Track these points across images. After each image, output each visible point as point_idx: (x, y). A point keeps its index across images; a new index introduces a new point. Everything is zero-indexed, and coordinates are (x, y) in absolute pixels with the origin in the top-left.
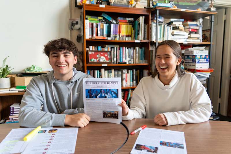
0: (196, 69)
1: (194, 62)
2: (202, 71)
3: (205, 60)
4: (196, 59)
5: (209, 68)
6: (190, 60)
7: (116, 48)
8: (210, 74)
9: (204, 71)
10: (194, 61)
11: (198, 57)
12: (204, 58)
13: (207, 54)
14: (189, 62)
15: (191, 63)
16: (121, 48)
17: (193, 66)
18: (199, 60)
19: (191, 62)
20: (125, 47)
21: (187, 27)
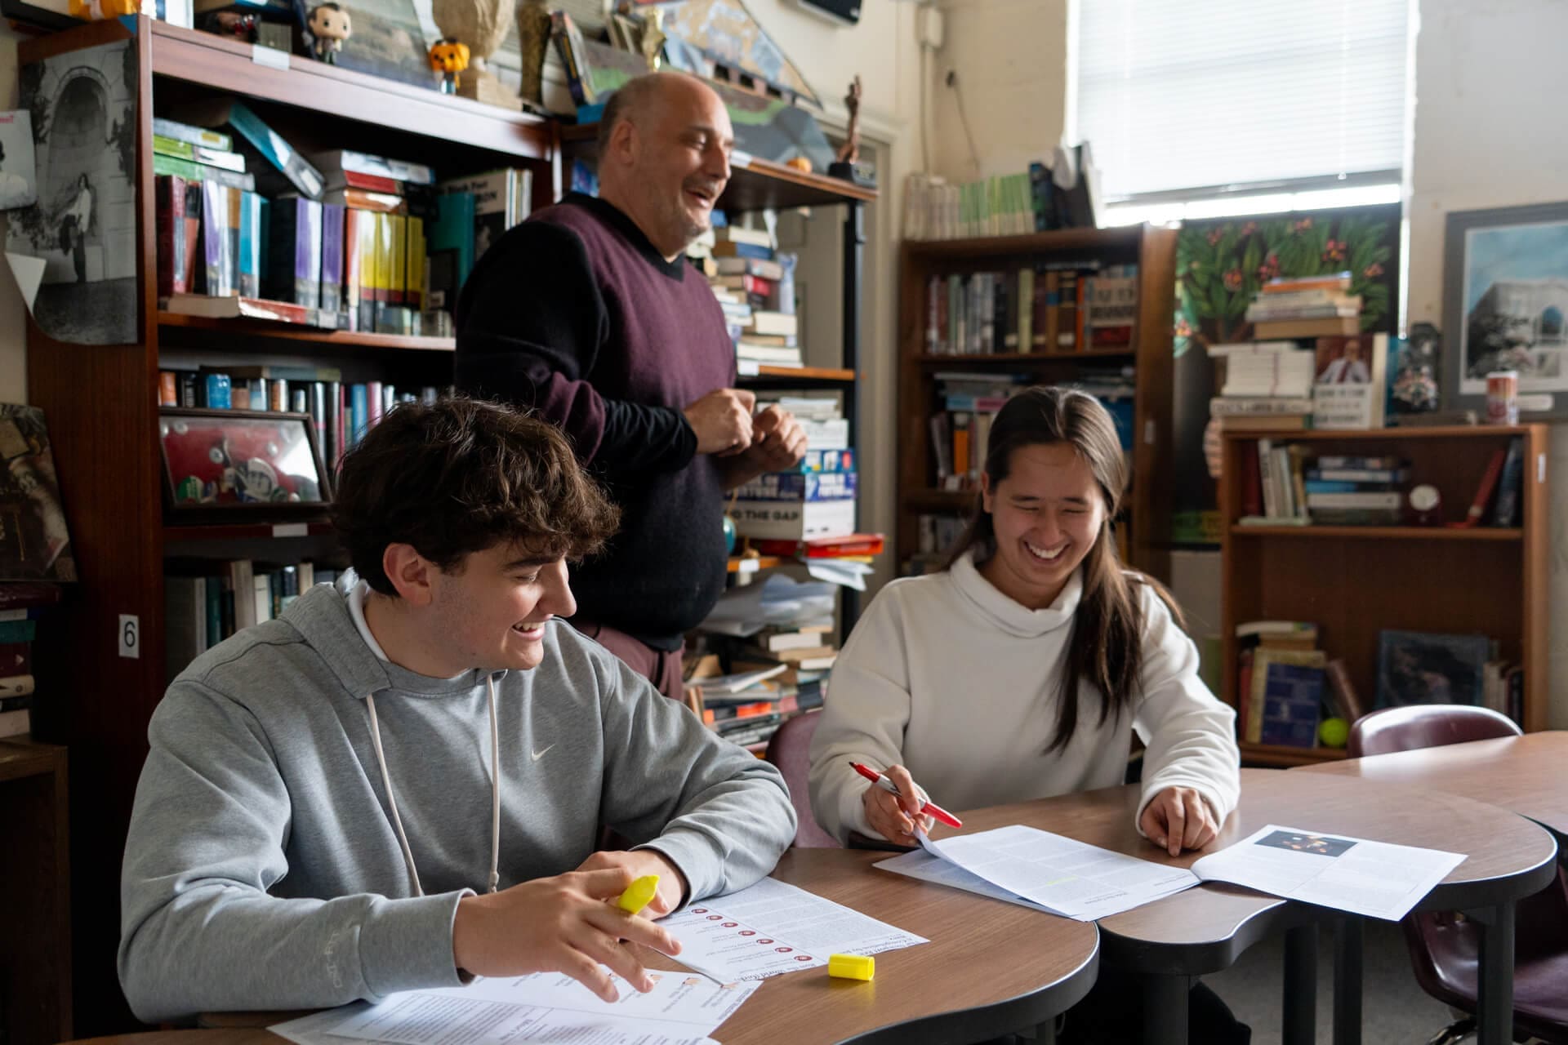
0: (807, 537)
1: (794, 495)
2: (834, 549)
3: (841, 478)
4: (803, 476)
5: (858, 529)
6: (764, 484)
7: (319, 388)
8: (869, 571)
9: (843, 550)
10: (791, 488)
11: (812, 461)
12: (833, 467)
13: (843, 444)
14: (759, 493)
15: (771, 499)
16: (359, 393)
17: (786, 517)
18: (818, 484)
19: (773, 492)
20: (385, 385)
21: (737, 264)
